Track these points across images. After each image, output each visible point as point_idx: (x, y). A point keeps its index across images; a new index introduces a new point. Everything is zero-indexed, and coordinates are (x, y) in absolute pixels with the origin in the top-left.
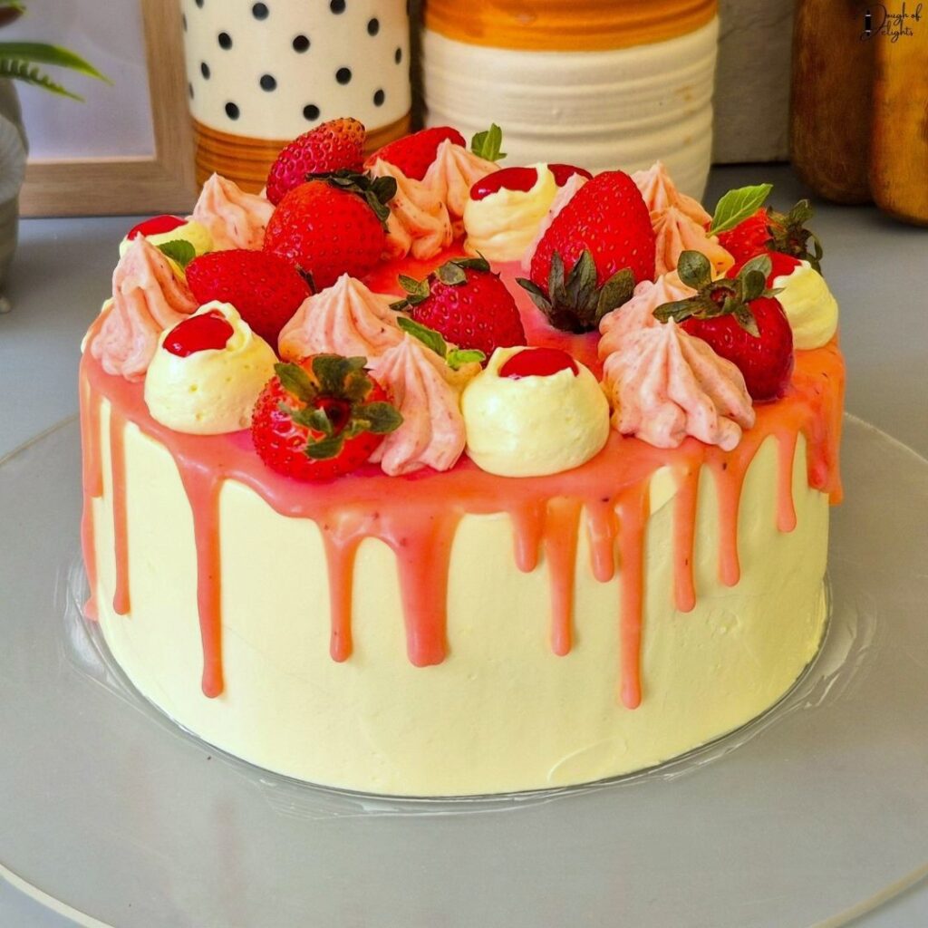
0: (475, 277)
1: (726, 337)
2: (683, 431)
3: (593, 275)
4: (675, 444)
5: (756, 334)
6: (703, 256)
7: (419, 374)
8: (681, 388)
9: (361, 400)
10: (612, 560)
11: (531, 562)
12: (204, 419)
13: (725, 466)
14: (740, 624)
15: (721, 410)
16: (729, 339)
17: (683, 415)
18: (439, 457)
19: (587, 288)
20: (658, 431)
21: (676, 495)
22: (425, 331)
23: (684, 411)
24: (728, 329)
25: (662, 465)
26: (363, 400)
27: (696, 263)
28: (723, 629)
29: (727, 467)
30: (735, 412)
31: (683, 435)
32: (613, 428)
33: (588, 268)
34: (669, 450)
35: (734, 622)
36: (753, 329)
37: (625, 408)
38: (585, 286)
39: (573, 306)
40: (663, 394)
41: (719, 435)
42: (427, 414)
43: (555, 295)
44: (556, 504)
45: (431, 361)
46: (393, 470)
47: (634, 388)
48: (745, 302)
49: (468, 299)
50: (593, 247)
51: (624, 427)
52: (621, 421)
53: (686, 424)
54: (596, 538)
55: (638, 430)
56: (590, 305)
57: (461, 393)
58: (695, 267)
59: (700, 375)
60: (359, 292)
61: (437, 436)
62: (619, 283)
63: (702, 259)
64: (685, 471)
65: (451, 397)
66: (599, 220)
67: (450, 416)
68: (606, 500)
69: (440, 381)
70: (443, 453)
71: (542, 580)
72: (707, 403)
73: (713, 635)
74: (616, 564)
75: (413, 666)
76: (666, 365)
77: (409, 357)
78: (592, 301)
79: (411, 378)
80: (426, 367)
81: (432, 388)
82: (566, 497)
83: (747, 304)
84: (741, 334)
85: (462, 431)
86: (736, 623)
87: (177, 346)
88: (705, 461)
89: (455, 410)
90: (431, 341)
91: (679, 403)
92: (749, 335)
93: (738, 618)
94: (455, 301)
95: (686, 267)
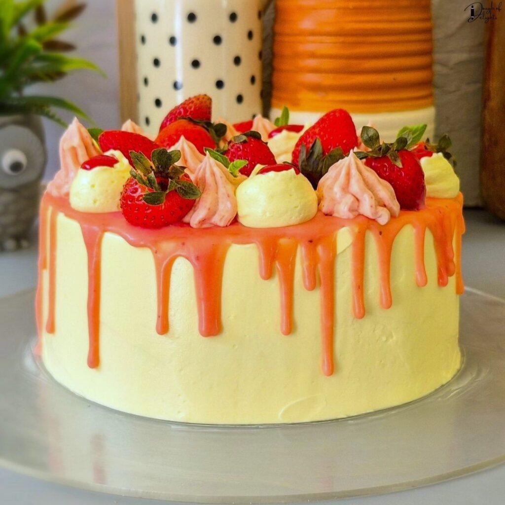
0: (252, 140)
1: (385, 169)
2: (357, 211)
3: (321, 151)
4: (351, 216)
5: (401, 166)
6: (375, 130)
7: (213, 174)
8: (356, 186)
9: (177, 178)
10: (315, 279)
11: (268, 274)
12: (97, 204)
13: (381, 233)
14: (395, 338)
15: (379, 202)
16: (386, 170)
17: (357, 202)
18: (221, 219)
19: (318, 158)
20: (343, 209)
21: (352, 244)
22: (218, 155)
23: (358, 200)
24: (386, 164)
25: (343, 226)
26: (179, 177)
27: (371, 133)
28: (384, 339)
29: (383, 234)
30: (387, 204)
31: (356, 213)
32: (319, 210)
33: (318, 148)
34: (348, 219)
35: (390, 336)
36: (399, 164)
37: (326, 198)
38: (317, 158)
39: (310, 170)
40: (346, 189)
41: (376, 213)
42: (216, 195)
43: (301, 165)
44: (283, 241)
45: (221, 169)
46: (196, 224)
47: (331, 188)
48: (395, 151)
49: (247, 149)
50: (322, 137)
51: (325, 209)
52: (323, 206)
53: (358, 207)
54: (306, 263)
55: (333, 212)
56: (319, 169)
57: (236, 188)
58: (370, 135)
59: (368, 182)
60: (189, 146)
61: (221, 207)
62: (334, 156)
63: (374, 131)
64: (356, 230)
65: (230, 187)
66: (326, 126)
67: (228, 196)
68: (311, 241)
69: (224, 178)
70: (223, 216)
71: (274, 287)
72: (369, 195)
73: (377, 341)
74: (317, 281)
75: (202, 337)
76: (348, 174)
77: (208, 165)
78: (320, 166)
79: (208, 175)
80: (216, 170)
81: (220, 181)
82: (289, 238)
83: (396, 152)
84: (392, 167)
85: (235, 205)
86: (392, 337)
87: (88, 167)
88: (369, 228)
89: (231, 193)
90: (222, 160)
91: (354, 194)
92: (397, 167)
93: (393, 334)
94: (240, 150)
95: (366, 135)
